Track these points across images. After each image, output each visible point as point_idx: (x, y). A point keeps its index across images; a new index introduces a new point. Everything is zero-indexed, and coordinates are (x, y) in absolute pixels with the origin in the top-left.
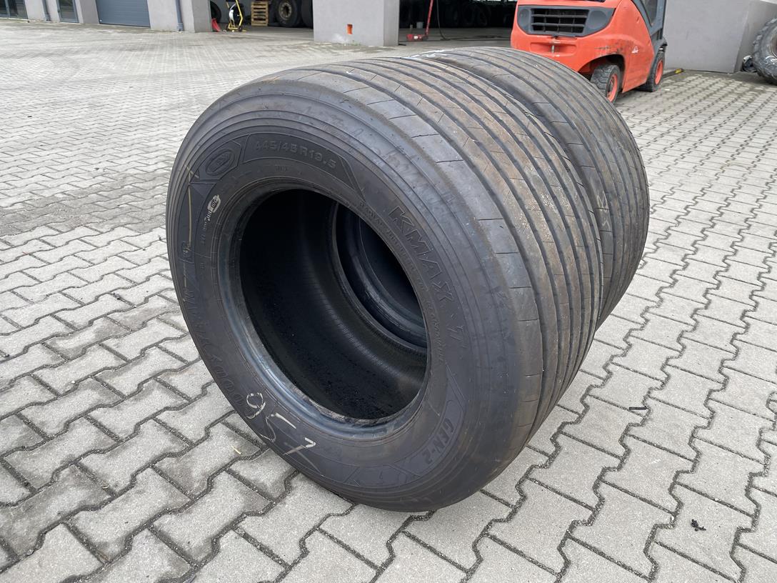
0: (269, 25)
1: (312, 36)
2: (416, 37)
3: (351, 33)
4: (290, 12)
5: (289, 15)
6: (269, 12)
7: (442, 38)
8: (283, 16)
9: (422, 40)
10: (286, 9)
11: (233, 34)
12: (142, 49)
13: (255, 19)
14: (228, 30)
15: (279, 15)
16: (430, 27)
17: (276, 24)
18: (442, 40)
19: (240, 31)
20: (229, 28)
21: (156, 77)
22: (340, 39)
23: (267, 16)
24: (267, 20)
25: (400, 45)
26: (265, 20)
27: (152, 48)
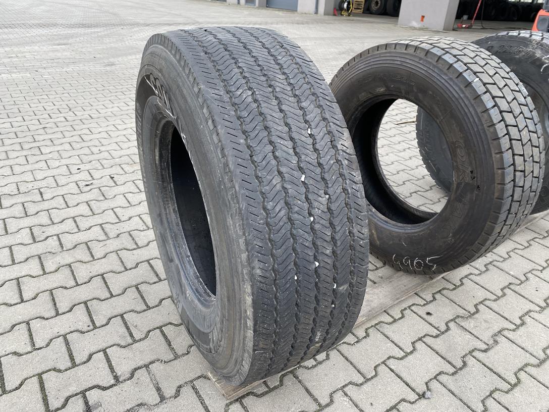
0: (363, 13)
1: (397, 22)
2: (464, 26)
3: (422, 20)
4: (379, 5)
5: (378, 7)
6: (365, 5)
7: (482, 27)
8: (374, 7)
9: (468, 28)
10: (377, 3)
11: (344, 18)
12: (303, 24)
13: (355, 8)
14: (342, 15)
15: (371, 6)
16: (475, 19)
17: (368, 12)
18: (481, 29)
19: (349, 15)
20: (342, 13)
21: (323, 39)
22: (415, 24)
23: (363, 6)
24: (362, 9)
25: (453, 30)
26: (361, 9)
27: (307, 23)
